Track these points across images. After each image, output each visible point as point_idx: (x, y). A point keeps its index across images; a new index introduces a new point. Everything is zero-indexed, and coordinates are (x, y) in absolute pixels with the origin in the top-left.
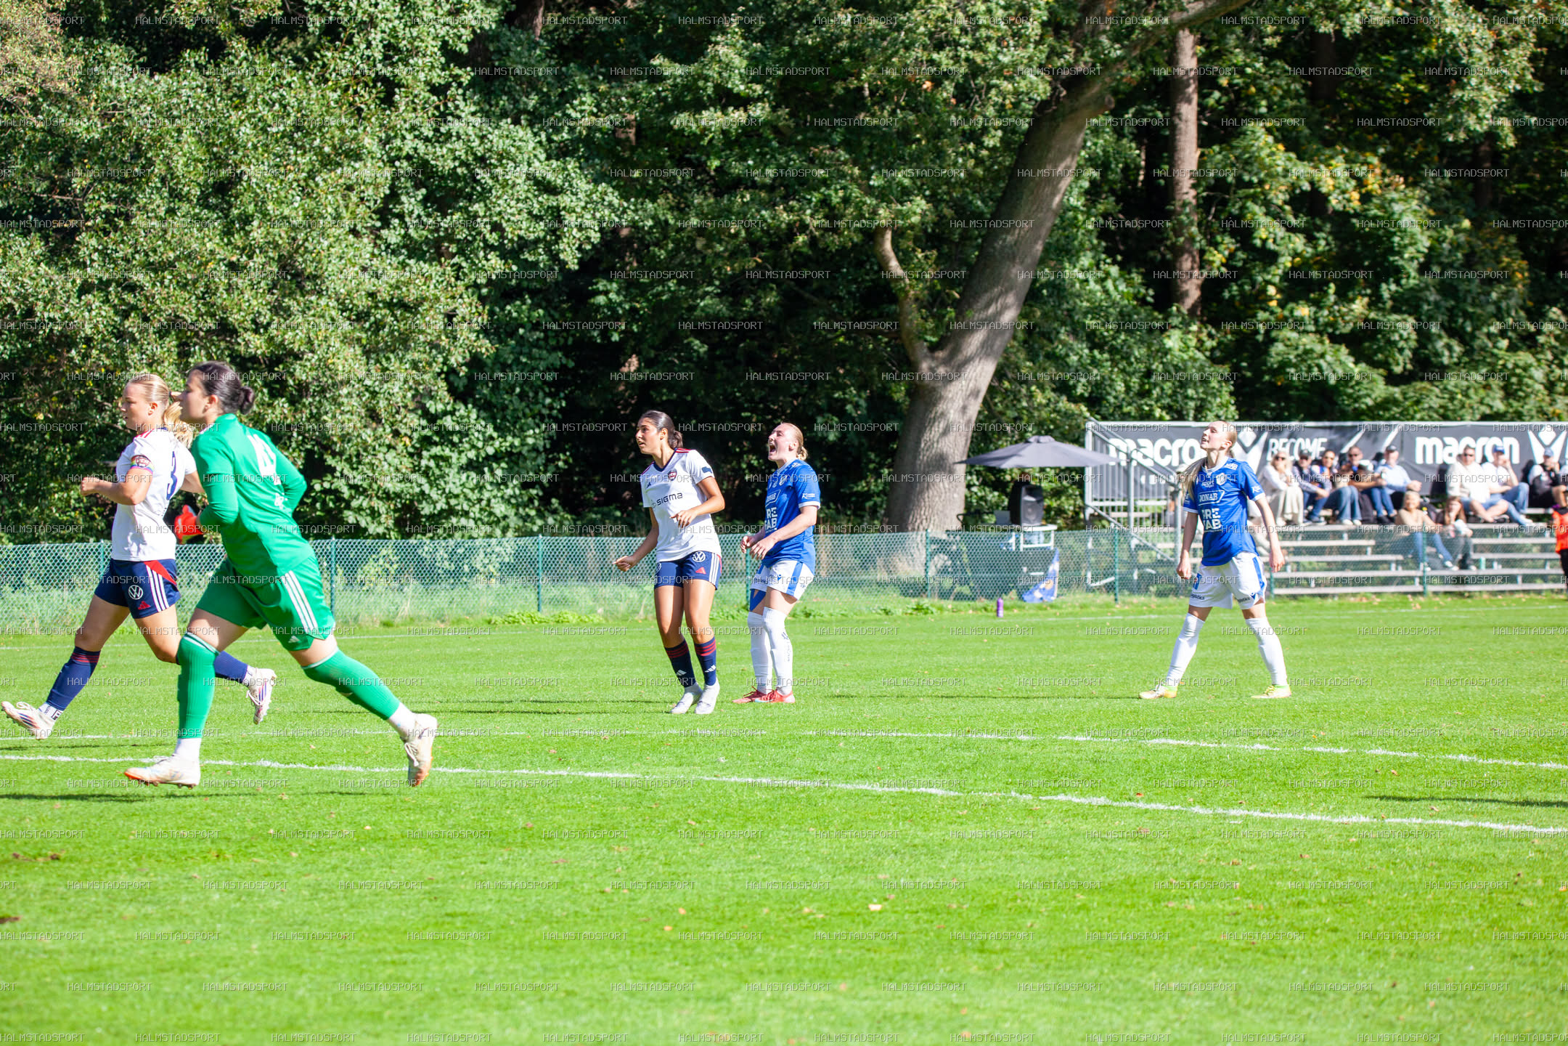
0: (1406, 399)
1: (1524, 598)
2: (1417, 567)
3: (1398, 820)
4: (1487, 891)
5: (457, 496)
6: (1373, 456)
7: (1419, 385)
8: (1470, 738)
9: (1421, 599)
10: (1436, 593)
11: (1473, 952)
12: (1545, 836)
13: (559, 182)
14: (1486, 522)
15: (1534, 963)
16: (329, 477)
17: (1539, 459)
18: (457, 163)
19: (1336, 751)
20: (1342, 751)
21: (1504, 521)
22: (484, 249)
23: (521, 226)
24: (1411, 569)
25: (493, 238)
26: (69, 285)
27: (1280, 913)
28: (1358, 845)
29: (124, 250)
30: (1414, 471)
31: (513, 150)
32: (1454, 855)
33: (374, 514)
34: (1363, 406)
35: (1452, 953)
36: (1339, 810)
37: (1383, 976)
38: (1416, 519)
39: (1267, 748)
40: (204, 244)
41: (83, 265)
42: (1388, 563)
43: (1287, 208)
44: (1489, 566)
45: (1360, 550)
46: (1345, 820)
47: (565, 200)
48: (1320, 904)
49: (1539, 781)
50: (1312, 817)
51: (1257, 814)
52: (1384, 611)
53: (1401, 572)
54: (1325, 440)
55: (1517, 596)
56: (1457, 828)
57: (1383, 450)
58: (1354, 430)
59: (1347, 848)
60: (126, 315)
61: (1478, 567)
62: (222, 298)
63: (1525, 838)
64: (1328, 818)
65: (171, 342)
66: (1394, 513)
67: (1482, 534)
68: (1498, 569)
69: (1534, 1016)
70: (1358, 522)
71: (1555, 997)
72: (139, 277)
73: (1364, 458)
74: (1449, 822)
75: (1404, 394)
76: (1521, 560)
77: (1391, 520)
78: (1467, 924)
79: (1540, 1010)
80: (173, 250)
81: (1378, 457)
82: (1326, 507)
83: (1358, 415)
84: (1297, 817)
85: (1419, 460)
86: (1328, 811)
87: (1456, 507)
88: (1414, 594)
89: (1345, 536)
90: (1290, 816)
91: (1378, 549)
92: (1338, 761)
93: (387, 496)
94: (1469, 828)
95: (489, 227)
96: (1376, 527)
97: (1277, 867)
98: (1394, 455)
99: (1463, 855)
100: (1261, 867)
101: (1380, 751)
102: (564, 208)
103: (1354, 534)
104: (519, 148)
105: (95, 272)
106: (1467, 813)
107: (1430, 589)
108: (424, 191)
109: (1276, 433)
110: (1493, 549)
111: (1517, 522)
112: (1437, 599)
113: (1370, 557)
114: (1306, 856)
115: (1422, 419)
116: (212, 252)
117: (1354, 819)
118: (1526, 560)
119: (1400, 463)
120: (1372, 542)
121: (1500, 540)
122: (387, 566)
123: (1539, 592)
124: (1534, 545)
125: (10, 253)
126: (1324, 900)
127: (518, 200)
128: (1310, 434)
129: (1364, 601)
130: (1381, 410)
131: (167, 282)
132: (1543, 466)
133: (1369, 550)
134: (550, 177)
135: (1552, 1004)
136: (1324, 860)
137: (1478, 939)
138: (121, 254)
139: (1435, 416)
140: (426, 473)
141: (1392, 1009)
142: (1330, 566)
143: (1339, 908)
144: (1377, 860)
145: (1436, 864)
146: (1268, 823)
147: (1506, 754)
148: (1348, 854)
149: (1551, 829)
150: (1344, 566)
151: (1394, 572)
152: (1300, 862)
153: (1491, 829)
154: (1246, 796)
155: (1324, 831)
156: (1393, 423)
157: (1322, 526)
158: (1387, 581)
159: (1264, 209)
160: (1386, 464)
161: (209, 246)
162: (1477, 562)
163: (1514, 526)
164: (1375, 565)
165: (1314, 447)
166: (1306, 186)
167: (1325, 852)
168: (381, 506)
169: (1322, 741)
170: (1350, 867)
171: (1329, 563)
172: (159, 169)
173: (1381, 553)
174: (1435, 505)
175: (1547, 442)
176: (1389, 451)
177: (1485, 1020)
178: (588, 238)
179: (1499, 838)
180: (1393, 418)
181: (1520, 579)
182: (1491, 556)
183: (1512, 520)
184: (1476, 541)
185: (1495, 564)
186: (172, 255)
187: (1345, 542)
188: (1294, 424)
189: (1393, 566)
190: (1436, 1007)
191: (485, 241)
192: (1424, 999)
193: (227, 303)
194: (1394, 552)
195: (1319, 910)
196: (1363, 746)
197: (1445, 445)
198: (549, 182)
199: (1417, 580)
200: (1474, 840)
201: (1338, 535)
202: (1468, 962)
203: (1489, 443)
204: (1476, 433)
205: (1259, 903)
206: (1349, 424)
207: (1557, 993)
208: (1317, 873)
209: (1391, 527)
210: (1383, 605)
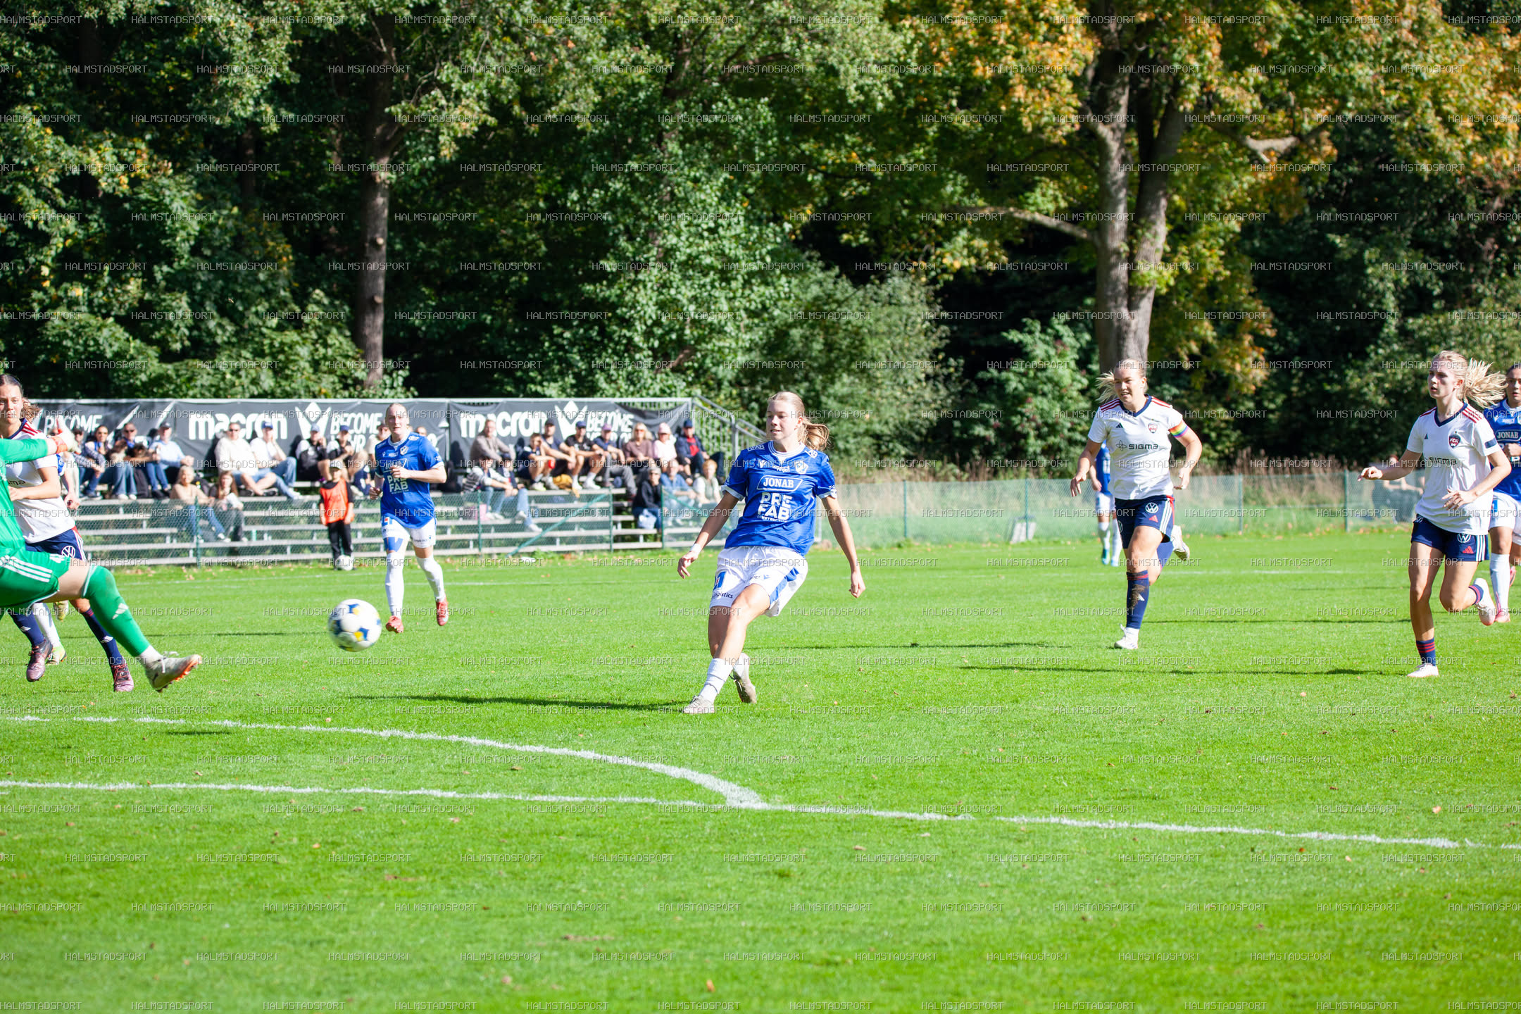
0: (178, 376)
1: (294, 567)
2: (192, 540)
3: (163, 786)
4: (245, 850)
6: (148, 432)
7: (191, 362)
8: (235, 704)
9: (195, 570)
10: (209, 565)
11: (230, 910)
12: (302, 796)
14: (256, 495)
15: (286, 918)
17: (306, 434)
19: (105, 720)
20: (111, 720)
21: (274, 494)
24: (185, 541)
27: (43, 881)
28: (123, 811)
30: (186, 446)
32: (215, 818)
34: (138, 383)
35: (209, 912)
36: (106, 777)
37: (141, 938)
38: (190, 493)
39: (37, 719)
42: (164, 536)
43: (57, 191)
44: (260, 537)
45: (136, 524)
46: (112, 787)
48: (83, 870)
49: (298, 744)
50: (80, 785)
51: (25, 784)
52: (159, 582)
53: (176, 545)
54: (100, 417)
55: (286, 566)
56: (220, 791)
57: (157, 426)
58: (129, 407)
59: (112, 814)
61: (250, 539)
63: (284, 798)
64: (95, 786)
66: (169, 487)
67: (253, 506)
68: (268, 541)
69: (283, 969)
70: (133, 497)
71: (304, 950)
73: (140, 434)
74: (212, 786)
75: (177, 371)
76: (291, 531)
77: (166, 494)
78: (225, 883)
79: (290, 963)
81: (153, 434)
82: (102, 482)
83: (132, 392)
84: (64, 785)
85: (192, 436)
86: (95, 779)
87: (228, 481)
88: (188, 565)
89: (121, 510)
90: (57, 785)
91: (153, 522)
92: (107, 730)
94: (230, 791)
96: (150, 501)
97: (42, 836)
98: (168, 433)
99: (223, 817)
100: (27, 836)
101: (148, 720)
103: (129, 508)
106: (230, 776)
107: (204, 560)
109: (52, 409)
110: (263, 521)
111: (286, 495)
112: (210, 570)
113: (145, 530)
114: (72, 824)
115: (194, 397)
117: (121, 786)
118: (295, 531)
119: (174, 439)
120: (148, 516)
121: (271, 512)
123: (307, 562)
124: (302, 517)
126: (87, 866)
128: (85, 411)
129: (140, 573)
130: (155, 387)
132: (310, 441)
133: (145, 524)
135: (301, 957)
136: (90, 827)
137: (234, 898)
139: (207, 394)
141: (149, 969)
142: (107, 540)
143: (101, 873)
144: (141, 825)
145: (198, 827)
146: (35, 793)
147: (270, 720)
148: (114, 820)
149: (308, 790)
150: (120, 539)
151: (168, 544)
152: (65, 830)
153: (251, 791)
154: (14, 768)
155: (90, 799)
156: (167, 400)
157: (98, 501)
158: (161, 554)
159: (33, 192)
160: (161, 440)
162: (248, 534)
163: (284, 499)
164: (150, 538)
165: (90, 423)
166: (76, 171)
167: (91, 819)
169: (92, 711)
170: (114, 833)
171: (106, 537)
173: (157, 526)
174: (208, 479)
175: (313, 420)
176: (164, 428)
177: (237, 975)
179: (258, 800)
180: (166, 395)
181: (289, 550)
182: (261, 528)
183: (281, 493)
184: (247, 514)
185: (265, 536)
187: (122, 516)
188: (69, 401)
189: (168, 538)
190: (191, 965)
192: (179, 958)
194: (168, 525)
195: (82, 876)
196: (132, 715)
197: (217, 422)
199: (191, 552)
200: (235, 803)
201: (114, 509)
202: (225, 919)
203: (257, 419)
204: (247, 411)
205: (23, 872)
206: (124, 401)
207: (306, 946)
208: (82, 840)
209: (166, 501)
210: (158, 577)
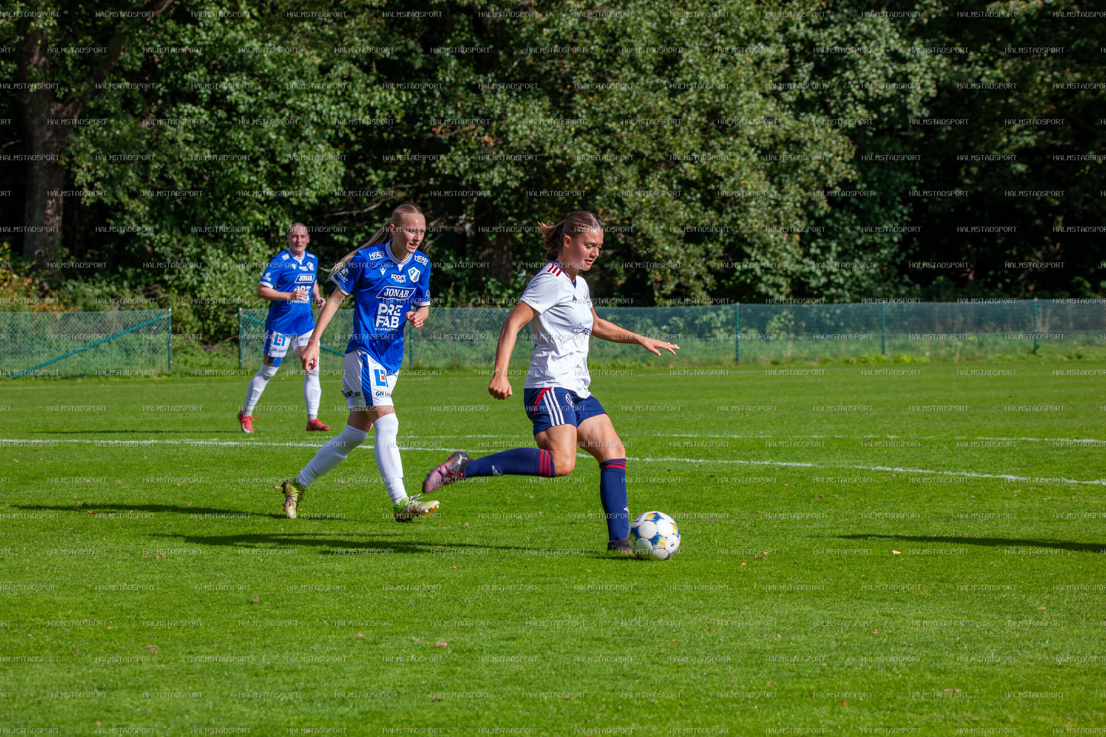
5: (835, 274)
13: (908, 54)
16: (746, 260)
18: (835, 43)
22: (853, 103)
23: (880, 88)
25: (860, 94)
26: (567, 132)
29: (602, 107)
31: (874, 32)
33: (777, 286)
40: (657, 102)
41: (577, 117)
47: (910, 67)
60: (604, 150)
62: (669, 138)
65: (634, 168)
72: (612, 125)
80: (636, 106)
93: (786, 274)
95: (857, 87)
102: (911, 73)
104: (879, 31)
105: (584, 120)
108: (812, 64)
116: (662, 108)
122: (787, 322)
125: (528, 110)
127: (877, 69)
131: (631, 128)
134: (901, 51)
138: (601, 109)
140: (815, 258)
161: (660, 103)
168: (781, 281)
172: (626, 51)
178: (928, 94)
186: (635, 110)
191: (854, 96)
193: (672, 143)
198: (901, 54)
